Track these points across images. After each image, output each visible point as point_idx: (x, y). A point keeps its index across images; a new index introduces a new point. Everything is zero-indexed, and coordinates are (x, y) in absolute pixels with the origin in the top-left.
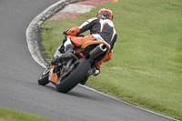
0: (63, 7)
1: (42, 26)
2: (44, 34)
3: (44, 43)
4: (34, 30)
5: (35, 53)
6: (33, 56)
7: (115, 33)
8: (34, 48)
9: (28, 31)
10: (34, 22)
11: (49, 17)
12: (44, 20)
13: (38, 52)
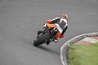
0: (83, 38)
1: (70, 46)
2: (70, 51)
3: (69, 56)
4: (65, 48)
5: (64, 60)
6: (62, 61)
7: (67, 25)
8: (64, 57)
9: (62, 48)
10: (66, 44)
11: (75, 42)
12: (72, 43)
13: (65, 60)
